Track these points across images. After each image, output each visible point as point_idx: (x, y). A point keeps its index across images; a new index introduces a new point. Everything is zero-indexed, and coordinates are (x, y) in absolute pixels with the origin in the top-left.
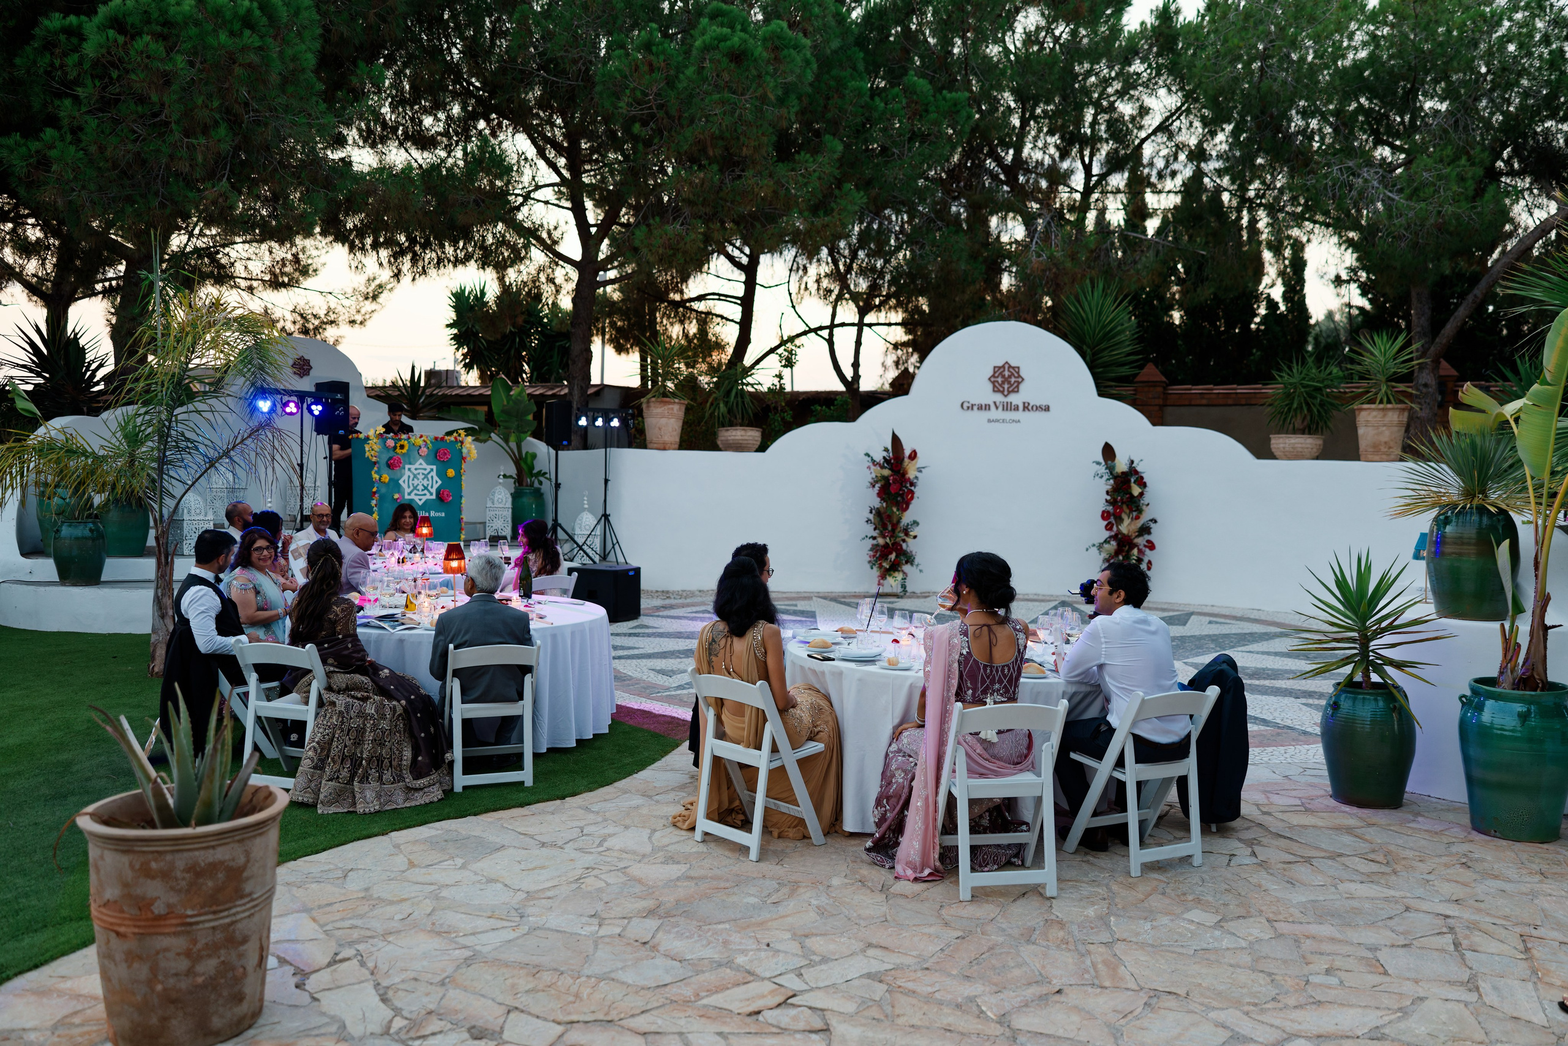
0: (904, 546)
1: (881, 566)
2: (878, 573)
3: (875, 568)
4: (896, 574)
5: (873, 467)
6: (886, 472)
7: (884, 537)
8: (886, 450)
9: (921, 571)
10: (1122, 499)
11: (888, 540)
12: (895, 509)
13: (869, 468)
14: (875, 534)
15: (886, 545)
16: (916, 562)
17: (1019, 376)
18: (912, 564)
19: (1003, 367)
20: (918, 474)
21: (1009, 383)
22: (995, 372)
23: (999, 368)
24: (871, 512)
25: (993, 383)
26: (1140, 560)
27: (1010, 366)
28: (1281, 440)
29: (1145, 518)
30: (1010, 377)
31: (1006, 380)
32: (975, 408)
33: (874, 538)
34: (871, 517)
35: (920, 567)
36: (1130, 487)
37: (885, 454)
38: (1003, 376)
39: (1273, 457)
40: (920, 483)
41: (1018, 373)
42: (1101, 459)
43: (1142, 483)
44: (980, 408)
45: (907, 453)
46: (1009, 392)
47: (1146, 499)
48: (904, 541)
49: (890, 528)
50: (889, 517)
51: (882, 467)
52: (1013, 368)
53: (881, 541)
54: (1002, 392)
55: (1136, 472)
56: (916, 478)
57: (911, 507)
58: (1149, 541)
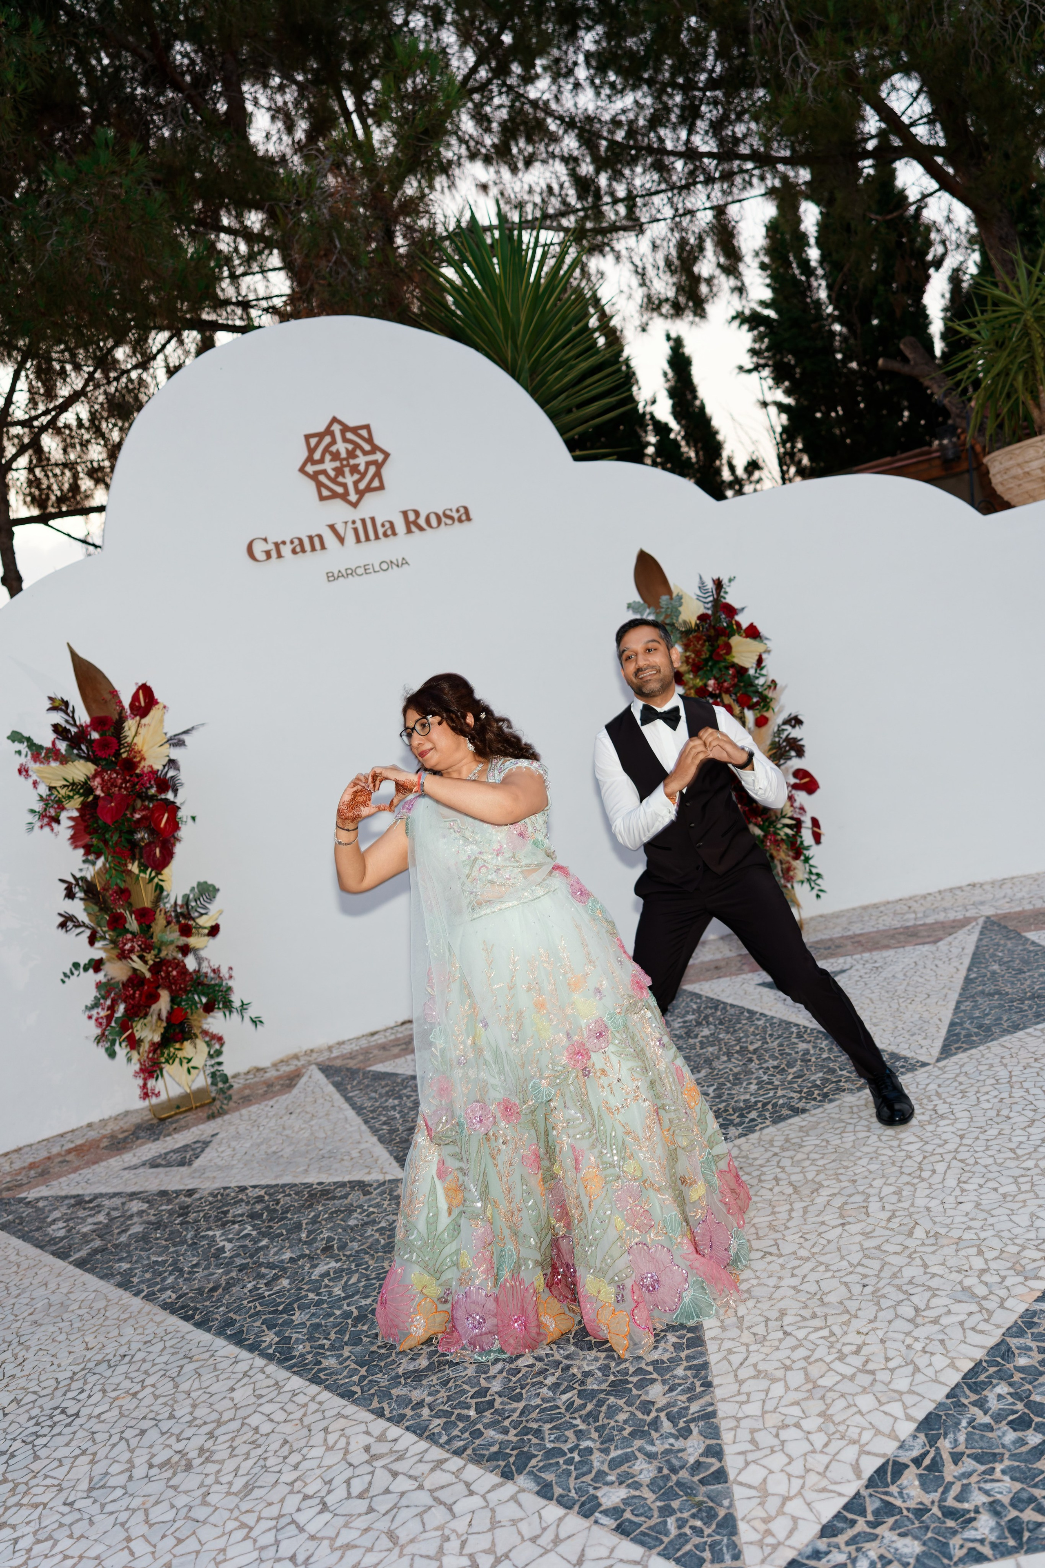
0: (190, 963)
1: (134, 1043)
2: (137, 1067)
3: (121, 1051)
4: (188, 1049)
5: (33, 766)
6: (81, 770)
7: (123, 956)
8: (60, 705)
9: (256, 1022)
10: (719, 685)
11: (138, 964)
12: (134, 868)
13: (23, 771)
14: (97, 952)
15: (135, 979)
16: (237, 1004)
17: (375, 449)
18: (228, 1005)
19: (328, 431)
20: (175, 753)
21: (354, 469)
22: (311, 451)
23: (320, 436)
24: (70, 895)
25: (314, 477)
26: (798, 825)
27: (345, 428)
28: (1031, 453)
29: (777, 718)
30: (351, 454)
31: (345, 464)
32: (286, 550)
33: (96, 965)
34: (77, 908)
35: (252, 1012)
36: (729, 648)
37: (58, 718)
38: (336, 456)
39: (1007, 506)
40: (184, 776)
41: (370, 440)
42: (637, 598)
43: (753, 633)
44: (299, 548)
45: (126, 700)
46: (361, 494)
47: (773, 670)
48: (185, 950)
49: (133, 924)
50: (124, 894)
51: (64, 760)
52: (355, 430)
53: (117, 971)
54: (344, 497)
55: (731, 611)
56: (172, 763)
57: (178, 849)
58: (800, 773)
